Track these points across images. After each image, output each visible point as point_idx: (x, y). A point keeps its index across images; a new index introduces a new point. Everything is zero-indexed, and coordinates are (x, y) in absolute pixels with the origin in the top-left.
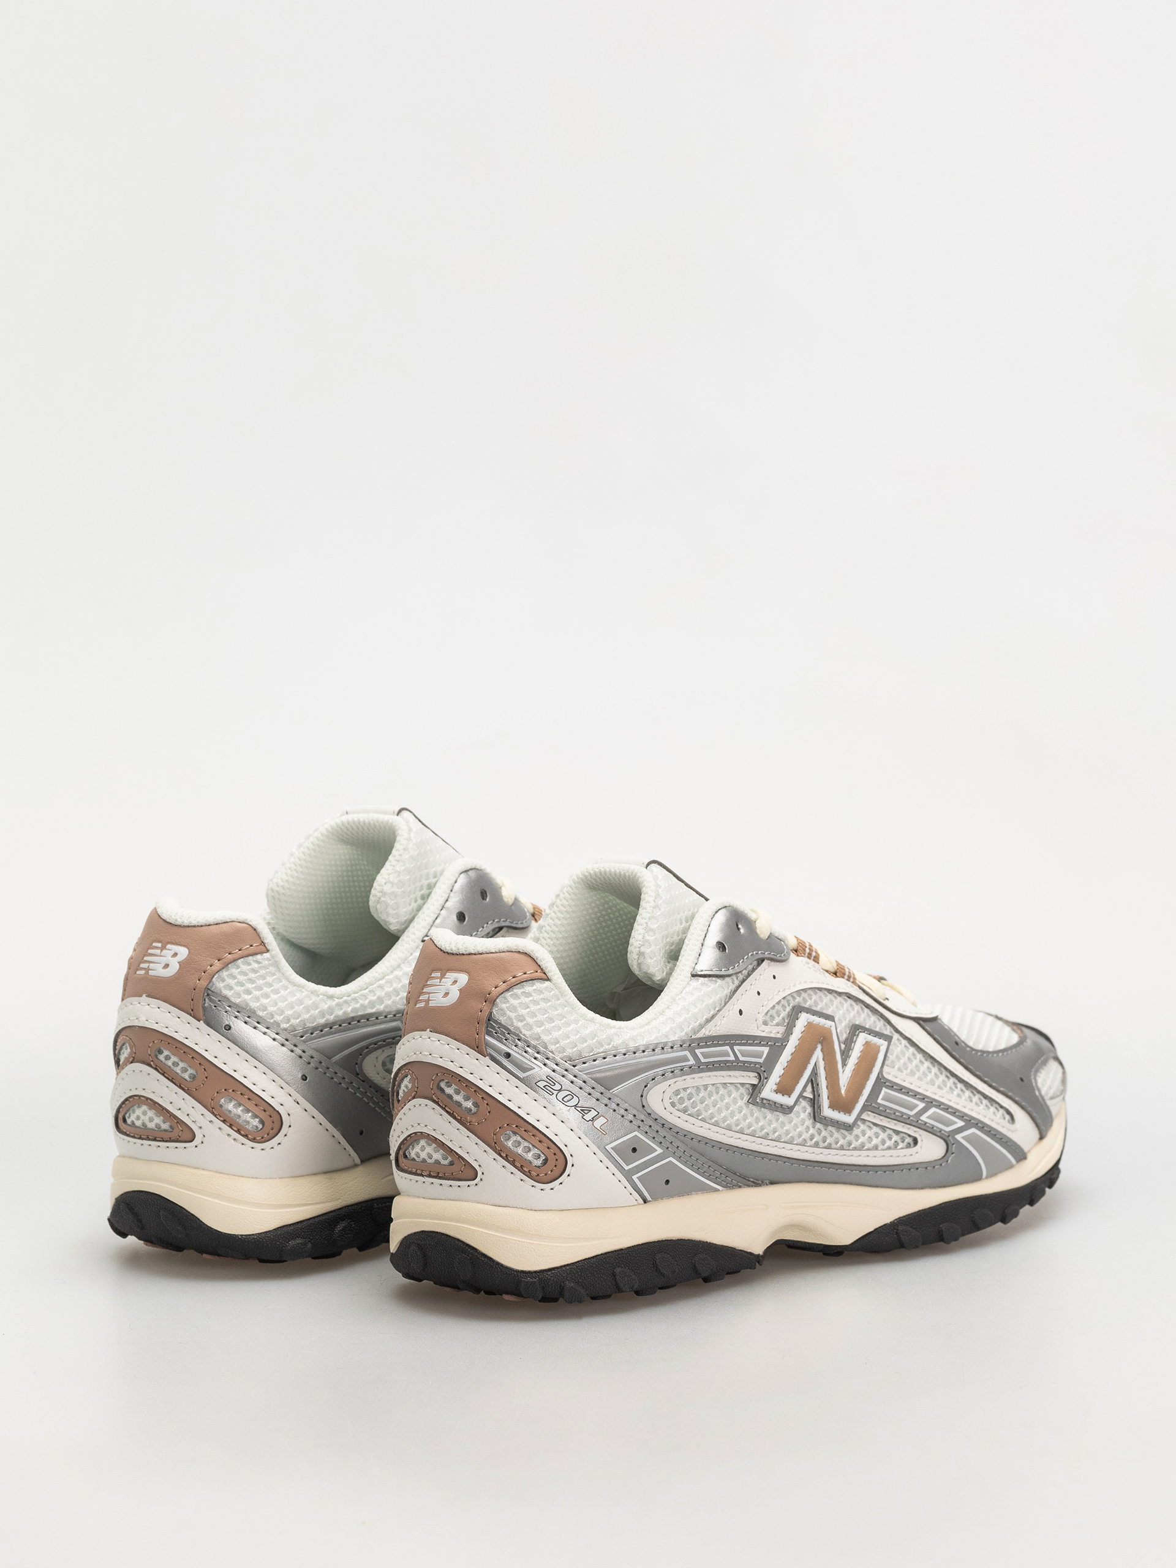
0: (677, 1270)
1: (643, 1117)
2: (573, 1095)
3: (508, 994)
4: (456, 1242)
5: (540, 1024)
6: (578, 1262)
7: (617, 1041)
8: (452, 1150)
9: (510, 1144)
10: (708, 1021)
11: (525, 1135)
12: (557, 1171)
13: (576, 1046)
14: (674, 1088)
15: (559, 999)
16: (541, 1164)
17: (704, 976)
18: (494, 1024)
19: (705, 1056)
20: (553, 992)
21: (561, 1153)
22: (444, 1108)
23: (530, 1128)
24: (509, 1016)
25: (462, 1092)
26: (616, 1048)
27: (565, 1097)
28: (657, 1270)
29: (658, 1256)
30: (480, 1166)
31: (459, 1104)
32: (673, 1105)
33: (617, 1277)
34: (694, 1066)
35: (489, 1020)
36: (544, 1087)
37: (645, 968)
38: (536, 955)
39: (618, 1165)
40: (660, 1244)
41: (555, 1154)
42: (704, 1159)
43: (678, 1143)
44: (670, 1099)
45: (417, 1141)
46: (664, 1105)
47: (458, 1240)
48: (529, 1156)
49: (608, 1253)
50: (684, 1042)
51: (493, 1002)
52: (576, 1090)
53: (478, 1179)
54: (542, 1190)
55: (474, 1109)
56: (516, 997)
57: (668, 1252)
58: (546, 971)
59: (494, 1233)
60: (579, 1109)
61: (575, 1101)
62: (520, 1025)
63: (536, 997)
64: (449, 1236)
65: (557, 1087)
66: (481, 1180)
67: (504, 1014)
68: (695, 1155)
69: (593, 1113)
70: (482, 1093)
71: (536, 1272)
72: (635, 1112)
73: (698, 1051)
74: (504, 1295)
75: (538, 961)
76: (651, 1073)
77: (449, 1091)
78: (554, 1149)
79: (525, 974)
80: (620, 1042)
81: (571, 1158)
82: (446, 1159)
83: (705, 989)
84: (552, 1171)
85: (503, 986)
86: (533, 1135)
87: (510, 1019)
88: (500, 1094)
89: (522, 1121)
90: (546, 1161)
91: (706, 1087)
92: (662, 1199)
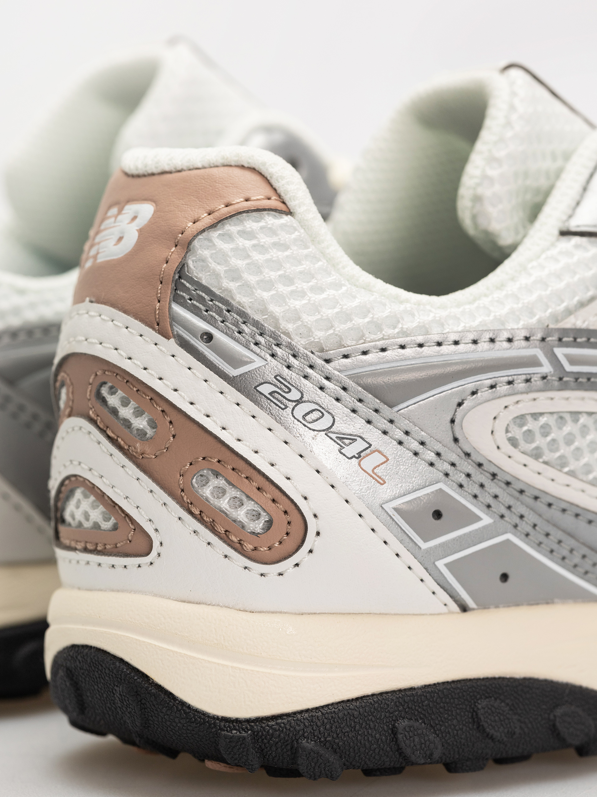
0: (518, 731)
1: (454, 458)
2: (322, 411)
3: (214, 234)
4: (118, 664)
5: (268, 285)
6: (327, 706)
7: (409, 324)
8: (116, 504)
9: (207, 492)
10: (582, 305)
11: (233, 476)
12: (290, 543)
13: (332, 326)
14: (516, 411)
15: (306, 247)
16: (263, 529)
17: (582, 234)
18: (188, 285)
19: (573, 361)
20: (297, 233)
21: (296, 511)
22: (105, 431)
23: (241, 465)
24: (214, 271)
25: (132, 402)
26: (405, 333)
27: (308, 414)
28: (480, 728)
29: (482, 704)
30: (156, 530)
31: (127, 424)
32: (513, 442)
33: (400, 736)
34: (552, 376)
35: (180, 277)
36: (271, 394)
37: (483, 223)
38: (271, 170)
39: (408, 540)
40: (487, 684)
41: (286, 512)
42: (572, 543)
43: (522, 510)
44: (507, 431)
45: (71, 493)
46: (495, 441)
47: (121, 660)
48: (241, 515)
49: (387, 693)
50: (532, 331)
51: (188, 246)
52: (326, 400)
53: (154, 553)
54: (262, 575)
55: (150, 432)
56: (229, 237)
57: (502, 697)
58: (286, 198)
59: (175, 649)
60: (334, 436)
61: (326, 422)
62: (232, 286)
63: (265, 239)
64: (109, 653)
65: (295, 395)
66: (159, 555)
67: (205, 268)
68: (556, 534)
69: (359, 445)
70: (162, 403)
71: (248, 721)
72: (439, 447)
73: (560, 352)
74: (206, 761)
75: (273, 182)
76: (469, 383)
77: (113, 401)
78: (284, 504)
79: (247, 200)
80: (415, 324)
81: (314, 519)
82: (107, 519)
83: (579, 255)
84: (280, 543)
85: (207, 220)
86: (247, 478)
87: (217, 276)
88: (192, 404)
89: (228, 453)
90: (270, 524)
91: (575, 415)
92: (497, 607)
